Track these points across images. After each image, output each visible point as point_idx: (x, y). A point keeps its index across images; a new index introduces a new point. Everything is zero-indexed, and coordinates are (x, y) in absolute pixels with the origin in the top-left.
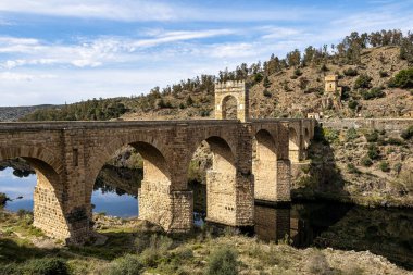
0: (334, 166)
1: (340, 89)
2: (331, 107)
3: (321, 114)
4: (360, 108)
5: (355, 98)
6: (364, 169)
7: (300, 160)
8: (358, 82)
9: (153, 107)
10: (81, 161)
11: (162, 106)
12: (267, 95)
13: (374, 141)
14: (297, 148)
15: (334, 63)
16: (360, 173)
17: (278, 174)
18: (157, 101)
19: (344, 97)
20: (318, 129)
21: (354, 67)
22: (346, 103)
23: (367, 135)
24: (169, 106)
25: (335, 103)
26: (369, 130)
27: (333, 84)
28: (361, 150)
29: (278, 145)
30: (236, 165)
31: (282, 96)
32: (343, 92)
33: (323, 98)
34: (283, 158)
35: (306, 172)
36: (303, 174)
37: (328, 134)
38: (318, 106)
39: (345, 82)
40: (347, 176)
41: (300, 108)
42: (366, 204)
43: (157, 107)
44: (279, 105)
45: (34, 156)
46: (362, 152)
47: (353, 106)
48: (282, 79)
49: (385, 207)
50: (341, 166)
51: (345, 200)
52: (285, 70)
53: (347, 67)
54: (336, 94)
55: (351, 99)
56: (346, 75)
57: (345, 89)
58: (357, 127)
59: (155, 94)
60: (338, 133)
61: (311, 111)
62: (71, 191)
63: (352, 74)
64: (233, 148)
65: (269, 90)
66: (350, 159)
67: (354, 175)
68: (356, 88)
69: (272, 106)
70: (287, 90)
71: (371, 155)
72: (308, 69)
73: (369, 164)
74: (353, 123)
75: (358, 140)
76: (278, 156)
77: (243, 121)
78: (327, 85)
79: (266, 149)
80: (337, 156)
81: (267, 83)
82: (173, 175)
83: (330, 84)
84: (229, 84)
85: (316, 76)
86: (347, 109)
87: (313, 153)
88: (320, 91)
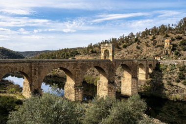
0: (161, 82)
1: (172, 45)
2: (167, 54)
3: (162, 57)
4: (180, 55)
5: (178, 50)
6: (175, 84)
7: (146, 78)
8: (181, 42)
9: (88, 53)
10: (37, 73)
11: (92, 52)
12: (138, 48)
13: (183, 71)
14: (145, 73)
15: (172, 33)
16: (172, 85)
17: (132, 84)
18: (91, 50)
19: (173, 49)
20: (158, 64)
21: (181, 35)
22: (174, 53)
23: (179, 68)
24: (96, 52)
25: (169, 52)
26: (181, 66)
27: (169, 43)
28: (176, 75)
29: (132, 71)
30: (108, 78)
31: (145, 48)
32: (173, 47)
33: (163, 50)
34: (135, 77)
35: (148, 84)
36: (147, 85)
37: (162, 67)
38: (161, 53)
39: (175, 42)
40: (166, 87)
41: (152, 54)
42: (172, 99)
43: (90, 53)
44: (143, 53)
45: (21, 71)
46: (176, 76)
47: (177, 54)
48: (146, 40)
49: (181, 101)
50: (165, 82)
51: (163, 97)
52: (149, 36)
53: (177, 35)
54: (170, 48)
55: (177, 50)
56: (177, 39)
57: (174, 46)
58: (176, 64)
59: (90, 47)
60: (167, 66)
61: (157, 56)
62: (33, 83)
63: (179, 38)
64: (107, 72)
65: (139, 46)
66: (170, 79)
67: (170, 86)
68: (180, 46)
69: (139, 53)
70: (148, 46)
71: (180, 77)
72: (160, 36)
73: (178, 81)
74: (174, 62)
75: (175, 70)
76: (132, 76)
77: (111, 60)
78: (166, 44)
79: (127, 73)
80: (164, 77)
81: (139, 42)
82: (76, 80)
83: (167, 43)
84: (106, 45)
85: (162, 39)
86: (174, 55)
87: (153, 76)
88: (162, 46)
